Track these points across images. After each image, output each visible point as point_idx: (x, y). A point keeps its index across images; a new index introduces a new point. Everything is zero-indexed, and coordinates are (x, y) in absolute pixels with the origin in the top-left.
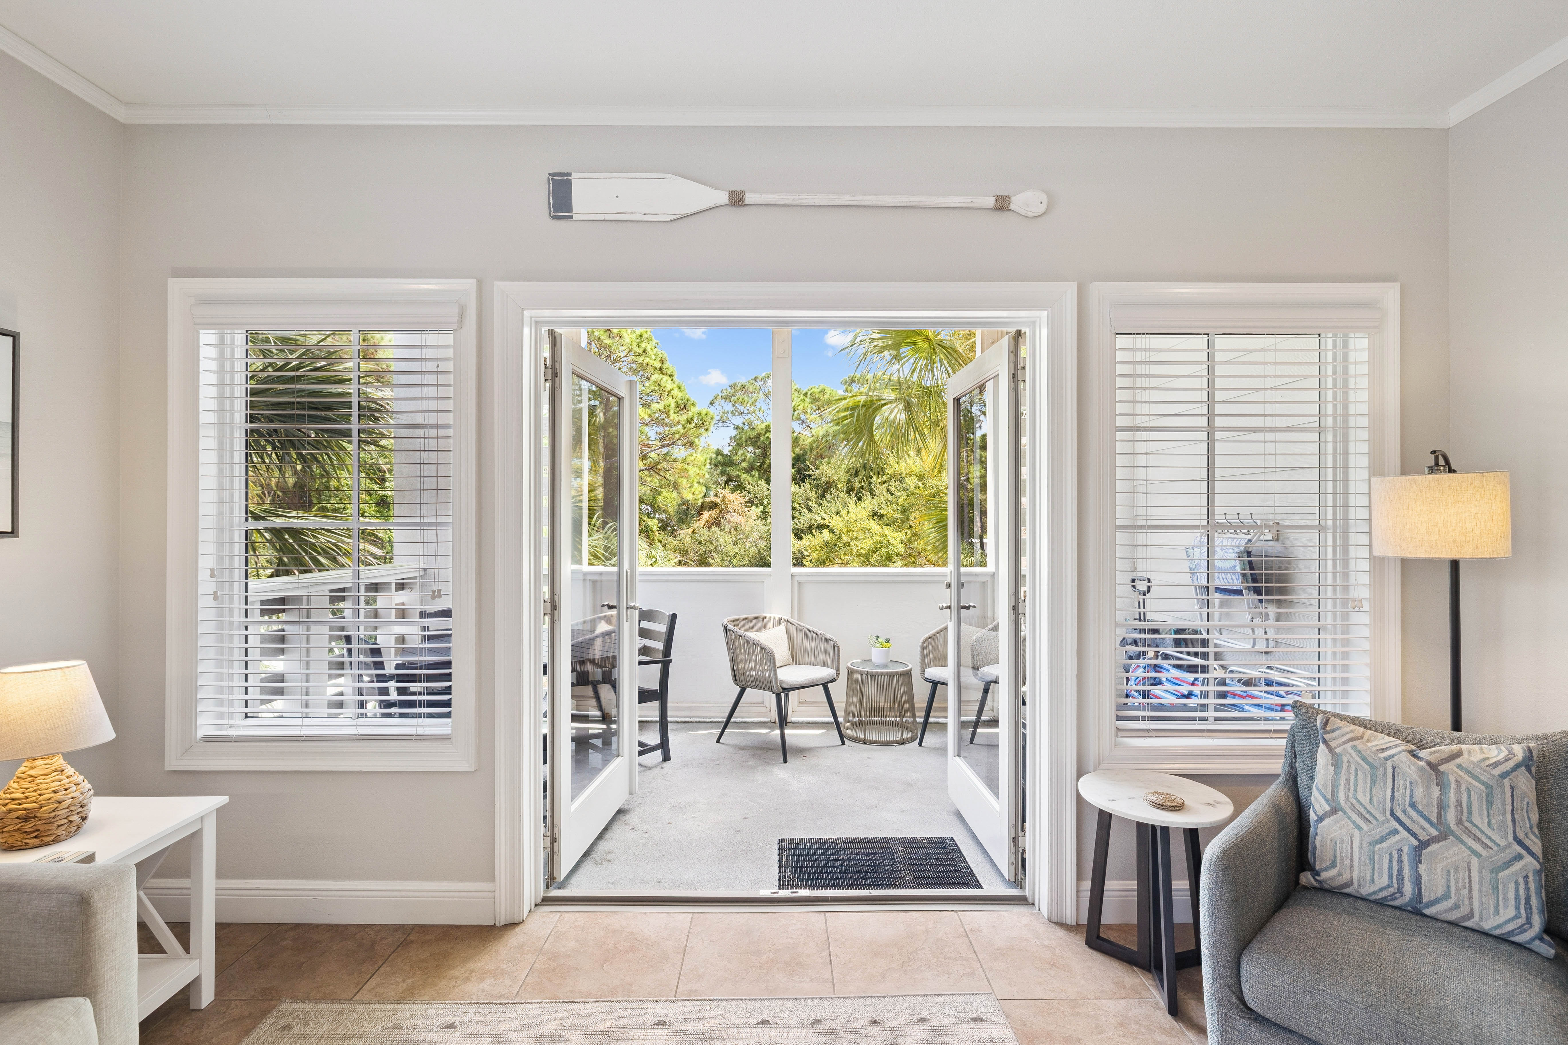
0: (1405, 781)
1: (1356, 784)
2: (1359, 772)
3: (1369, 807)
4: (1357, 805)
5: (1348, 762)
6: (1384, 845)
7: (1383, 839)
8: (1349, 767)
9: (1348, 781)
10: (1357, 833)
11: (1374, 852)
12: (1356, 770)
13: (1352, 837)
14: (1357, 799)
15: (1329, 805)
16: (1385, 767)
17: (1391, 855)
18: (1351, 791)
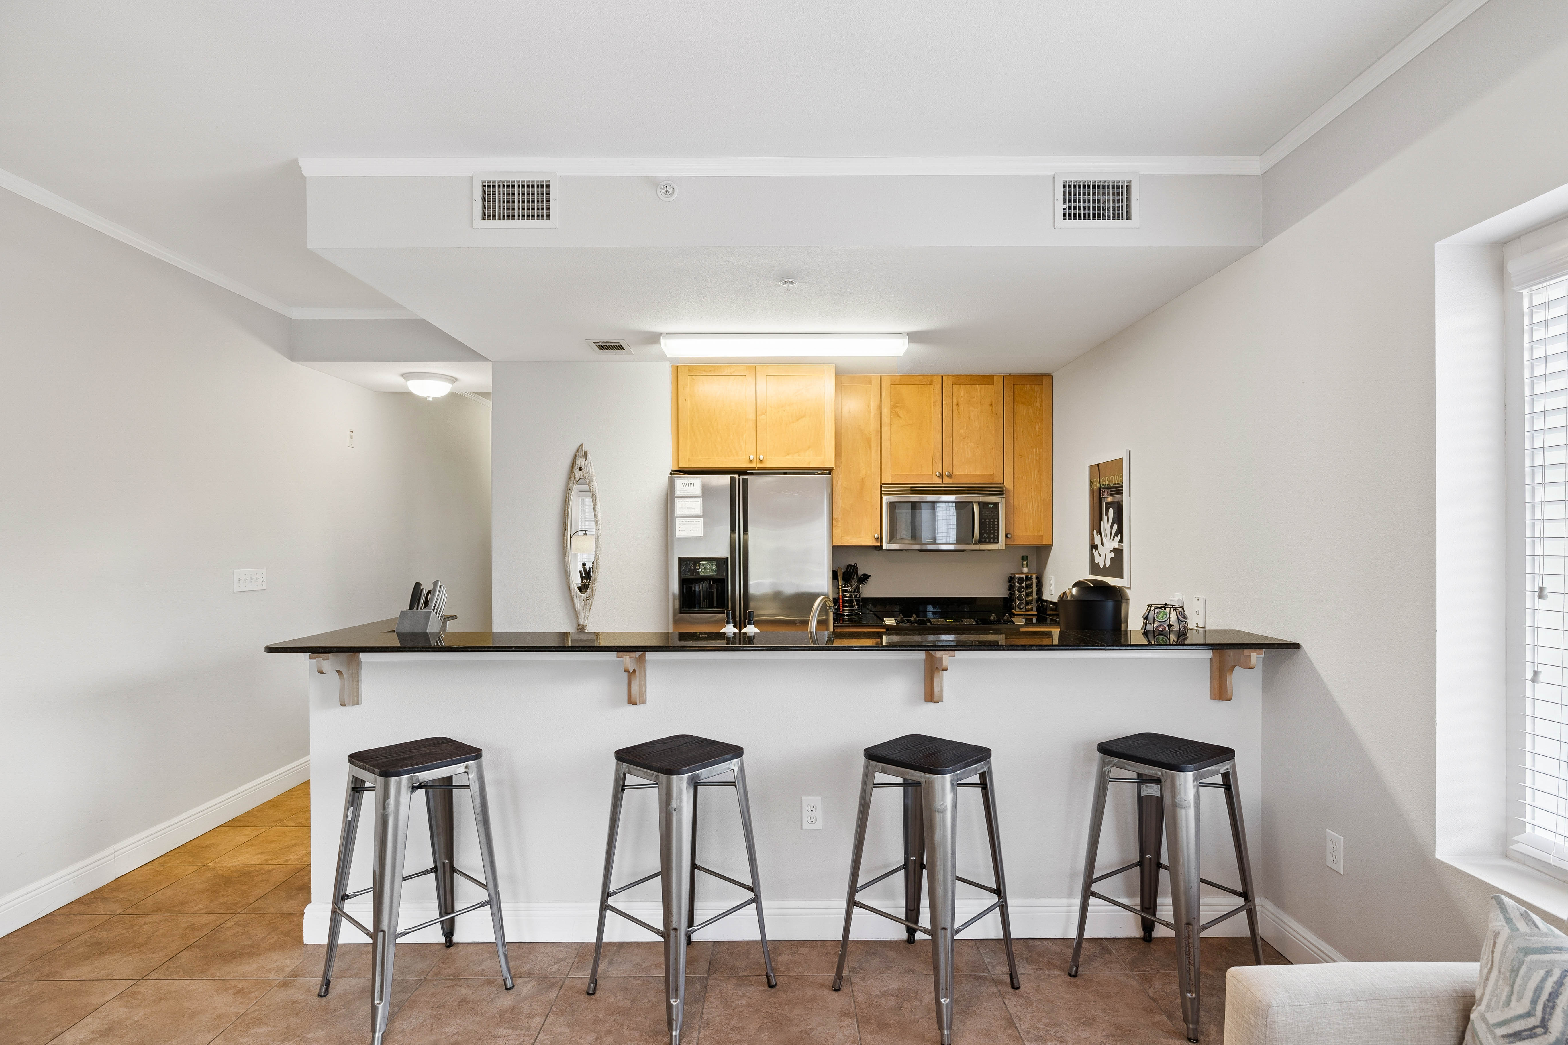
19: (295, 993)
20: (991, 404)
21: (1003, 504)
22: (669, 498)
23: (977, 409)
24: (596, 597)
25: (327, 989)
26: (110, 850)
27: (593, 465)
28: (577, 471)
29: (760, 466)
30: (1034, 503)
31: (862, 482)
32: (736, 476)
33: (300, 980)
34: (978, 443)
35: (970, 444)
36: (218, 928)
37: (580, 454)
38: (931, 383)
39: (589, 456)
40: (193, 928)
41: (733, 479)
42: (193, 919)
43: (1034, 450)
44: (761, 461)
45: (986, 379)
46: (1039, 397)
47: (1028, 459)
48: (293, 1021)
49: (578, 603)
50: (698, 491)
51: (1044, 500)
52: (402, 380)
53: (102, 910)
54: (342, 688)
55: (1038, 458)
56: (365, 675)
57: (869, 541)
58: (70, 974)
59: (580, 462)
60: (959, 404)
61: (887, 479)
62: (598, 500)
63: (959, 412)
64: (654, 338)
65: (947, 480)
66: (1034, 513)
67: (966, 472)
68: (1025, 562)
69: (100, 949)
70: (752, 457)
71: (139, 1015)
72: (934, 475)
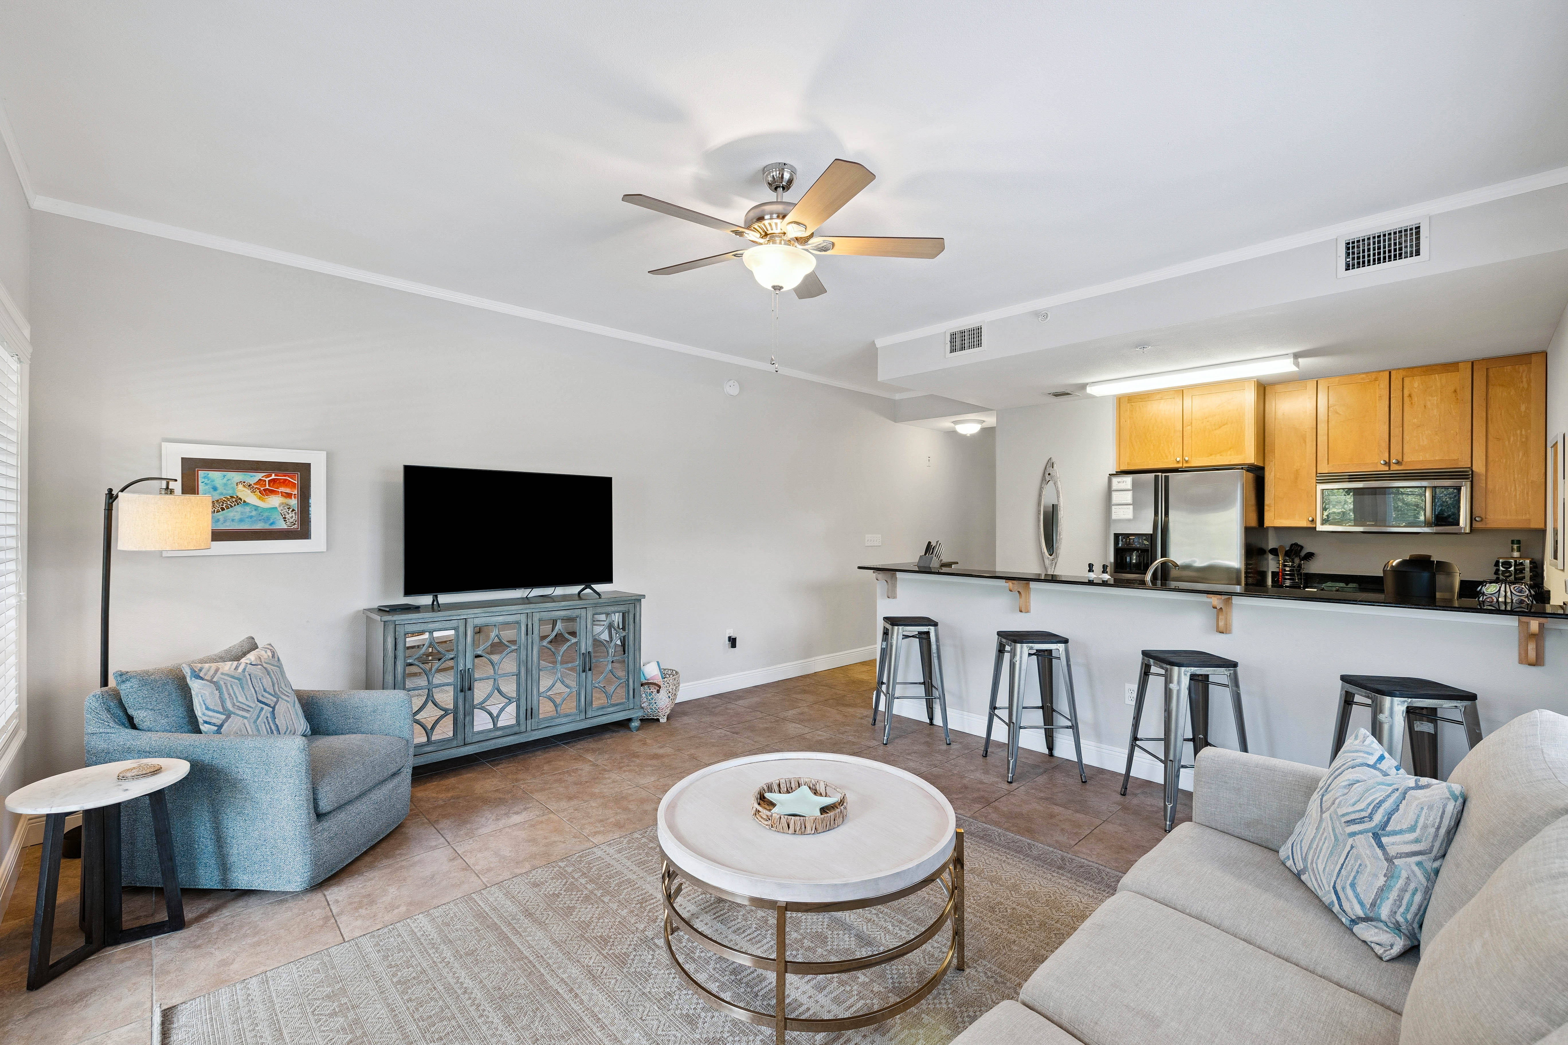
0: (257, 679)
1: (235, 694)
2: (234, 686)
3: (247, 703)
4: (241, 705)
5: (225, 683)
6: (260, 719)
7: (258, 717)
8: (226, 686)
9: (229, 694)
10: (246, 721)
11: (257, 726)
12: (231, 685)
13: (245, 725)
14: (240, 702)
15: (224, 714)
16: (245, 676)
17: (265, 723)
18: (235, 699)
19: (864, 722)
20: (1455, 391)
21: (1466, 488)
22: (1109, 490)
23: (1435, 398)
24: (1060, 559)
25: (875, 722)
26: (813, 659)
27: (1058, 471)
28: (1047, 475)
29: (1185, 465)
30: (1517, 486)
31: (1297, 474)
32: (1160, 474)
33: (867, 719)
34: (1437, 430)
35: (1426, 432)
36: (845, 696)
37: (1050, 464)
38: (1376, 379)
39: (1055, 466)
40: (836, 694)
41: (1156, 477)
42: (837, 691)
43: (1519, 432)
44: (1187, 462)
45: (1450, 367)
46: (1526, 377)
47: (1509, 441)
48: (860, 728)
49: (1047, 562)
50: (1129, 486)
51: (1532, 482)
52: (952, 425)
53: (808, 681)
54: (888, 589)
55: (1524, 440)
56: (899, 584)
57: (1304, 523)
58: (794, 696)
59: (1050, 470)
60: (1412, 395)
61: (1324, 468)
62: (1061, 494)
63: (1412, 403)
64: (1083, 386)
65: (1394, 467)
66: (1518, 496)
67: (1421, 458)
68: (1515, 546)
69: (805, 692)
70: (1178, 459)
71: (811, 712)
72: (1379, 464)
